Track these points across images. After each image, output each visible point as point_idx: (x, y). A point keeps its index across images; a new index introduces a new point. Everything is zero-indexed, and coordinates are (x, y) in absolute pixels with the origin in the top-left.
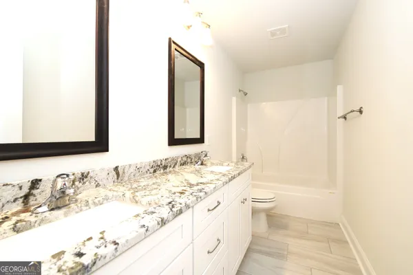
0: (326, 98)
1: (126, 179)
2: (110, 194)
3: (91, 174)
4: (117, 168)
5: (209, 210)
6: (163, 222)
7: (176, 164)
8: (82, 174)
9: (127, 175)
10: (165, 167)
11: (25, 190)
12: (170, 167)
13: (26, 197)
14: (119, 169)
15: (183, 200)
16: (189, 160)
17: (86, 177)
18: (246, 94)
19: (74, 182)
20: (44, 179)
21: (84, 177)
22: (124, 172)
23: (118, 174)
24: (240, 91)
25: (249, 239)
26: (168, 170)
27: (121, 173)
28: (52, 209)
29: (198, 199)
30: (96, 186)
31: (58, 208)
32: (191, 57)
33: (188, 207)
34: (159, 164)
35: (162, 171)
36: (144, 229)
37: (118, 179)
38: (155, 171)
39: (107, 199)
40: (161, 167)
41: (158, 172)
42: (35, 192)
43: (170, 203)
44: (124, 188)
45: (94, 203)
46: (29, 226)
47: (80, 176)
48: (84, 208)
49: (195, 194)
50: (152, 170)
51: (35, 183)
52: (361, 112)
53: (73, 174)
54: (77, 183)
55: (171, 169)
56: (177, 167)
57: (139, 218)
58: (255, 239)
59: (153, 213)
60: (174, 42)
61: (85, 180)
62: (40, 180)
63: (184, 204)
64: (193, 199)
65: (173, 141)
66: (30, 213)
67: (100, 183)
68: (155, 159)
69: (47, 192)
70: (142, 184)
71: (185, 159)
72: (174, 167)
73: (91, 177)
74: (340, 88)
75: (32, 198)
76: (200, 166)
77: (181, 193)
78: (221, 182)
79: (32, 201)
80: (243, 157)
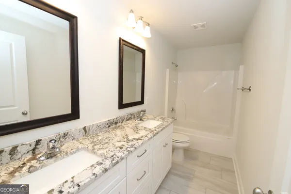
0: (234, 71)
1: (91, 133)
2: (80, 146)
3: (69, 133)
4: (85, 127)
5: (138, 156)
6: (106, 170)
7: (123, 120)
8: (64, 134)
9: (91, 131)
10: (116, 123)
11: (33, 146)
12: (120, 122)
13: (34, 150)
14: (86, 128)
15: (120, 154)
16: (133, 117)
17: (67, 135)
18: (177, 66)
19: (59, 139)
20: (43, 139)
21: (65, 135)
22: (89, 130)
23: (86, 131)
24: (173, 63)
25: (170, 166)
26: (118, 125)
27: (87, 130)
28: (48, 158)
29: (130, 152)
30: (73, 140)
31: (51, 157)
32: (135, 48)
33: (122, 159)
34: (112, 121)
35: (114, 126)
36: (94, 176)
37: (85, 134)
38: (109, 126)
39: (78, 149)
40: (113, 124)
41: (111, 127)
42: (38, 146)
43: (112, 156)
44: (89, 142)
45: (71, 153)
46: (36, 169)
47: (63, 135)
48: (65, 156)
49: (128, 149)
50: (107, 126)
51: (38, 142)
52: (250, 90)
53: (59, 135)
54: (61, 139)
55: (120, 124)
56: (124, 122)
57: (93, 168)
58: (174, 165)
59: (101, 164)
60: (123, 40)
61: (66, 137)
62: (41, 140)
63: (120, 158)
64: (126, 153)
65: (122, 106)
66: (36, 161)
67: (75, 137)
68: (110, 119)
69: (45, 146)
70: (100, 138)
71: (130, 116)
72: (122, 122)
73: (69, 135)
74: (241, 67)
75: (37, 150)
76: (139, 122)
77: (121, 148)
78: (148, 138)
79: (37, 151)
80: (173, 110)
